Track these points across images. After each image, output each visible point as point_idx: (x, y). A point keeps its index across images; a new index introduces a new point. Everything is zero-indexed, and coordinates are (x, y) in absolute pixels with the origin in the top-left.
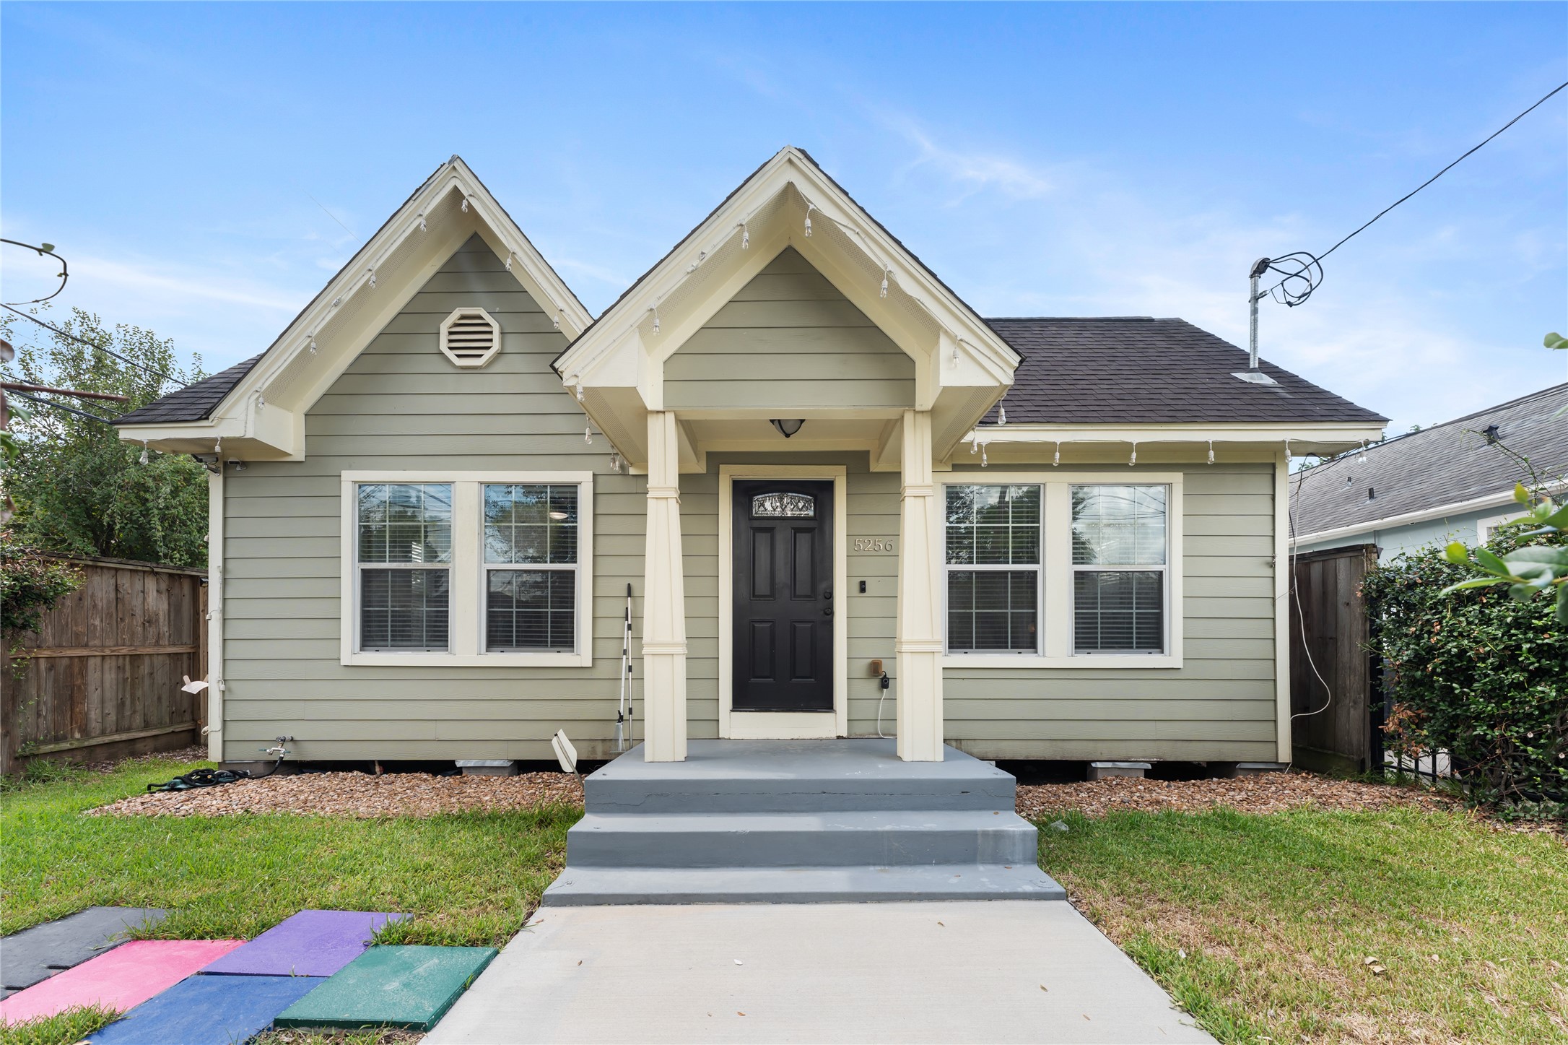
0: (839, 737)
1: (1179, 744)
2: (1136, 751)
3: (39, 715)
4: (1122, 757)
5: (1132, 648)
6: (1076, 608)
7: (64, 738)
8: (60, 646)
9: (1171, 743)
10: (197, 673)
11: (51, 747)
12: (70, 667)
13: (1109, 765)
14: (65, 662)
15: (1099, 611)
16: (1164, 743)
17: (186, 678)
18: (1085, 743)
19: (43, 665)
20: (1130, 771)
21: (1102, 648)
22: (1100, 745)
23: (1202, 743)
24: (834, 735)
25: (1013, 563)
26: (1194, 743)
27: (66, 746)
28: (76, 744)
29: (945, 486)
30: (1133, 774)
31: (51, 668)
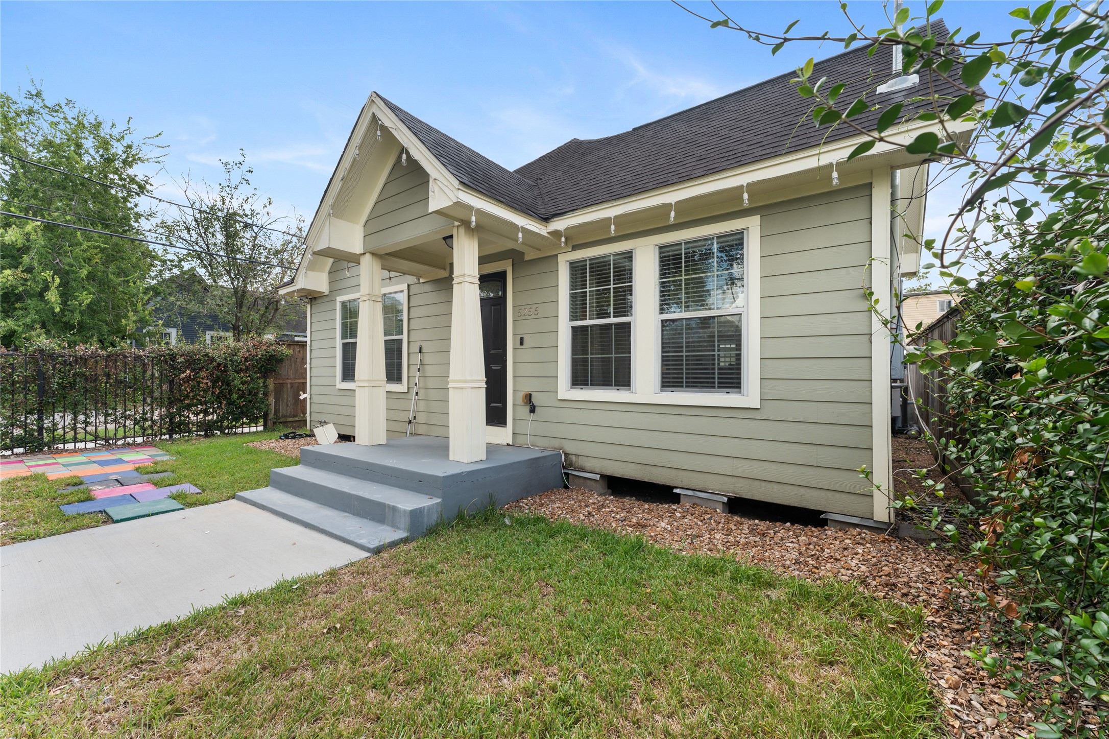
0: (508, 445)
1: (757, 483)
2: (713, 483)
3: (287, 406)
4: (700, 487)
5: (714, 387)
6: (663, 352)
7: (297, 416)
8: (295, 378)
9: (748, 481)
10: (305, 392)
11: (291, 419)
12: (298, 387)
13: (690, 493)
14: (297, 385)
15: (684, 354)
16: (741, 480)
17: (301, 393)
18: (669, 470)
19: (289, 386)
20: (709, 502)
21: (687, 387)
22: (681, 473)
23: (781, 486)
24: (505, 443)
25: (614, 317)
26: (773, 485)
27: (296, 419)
28: (300, 419)
29: (568, 263)
30: (712, 505)
31: (292, 387)
